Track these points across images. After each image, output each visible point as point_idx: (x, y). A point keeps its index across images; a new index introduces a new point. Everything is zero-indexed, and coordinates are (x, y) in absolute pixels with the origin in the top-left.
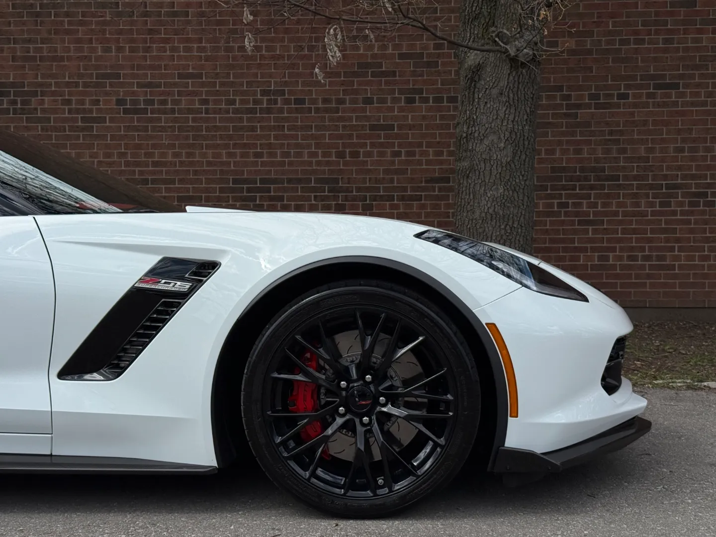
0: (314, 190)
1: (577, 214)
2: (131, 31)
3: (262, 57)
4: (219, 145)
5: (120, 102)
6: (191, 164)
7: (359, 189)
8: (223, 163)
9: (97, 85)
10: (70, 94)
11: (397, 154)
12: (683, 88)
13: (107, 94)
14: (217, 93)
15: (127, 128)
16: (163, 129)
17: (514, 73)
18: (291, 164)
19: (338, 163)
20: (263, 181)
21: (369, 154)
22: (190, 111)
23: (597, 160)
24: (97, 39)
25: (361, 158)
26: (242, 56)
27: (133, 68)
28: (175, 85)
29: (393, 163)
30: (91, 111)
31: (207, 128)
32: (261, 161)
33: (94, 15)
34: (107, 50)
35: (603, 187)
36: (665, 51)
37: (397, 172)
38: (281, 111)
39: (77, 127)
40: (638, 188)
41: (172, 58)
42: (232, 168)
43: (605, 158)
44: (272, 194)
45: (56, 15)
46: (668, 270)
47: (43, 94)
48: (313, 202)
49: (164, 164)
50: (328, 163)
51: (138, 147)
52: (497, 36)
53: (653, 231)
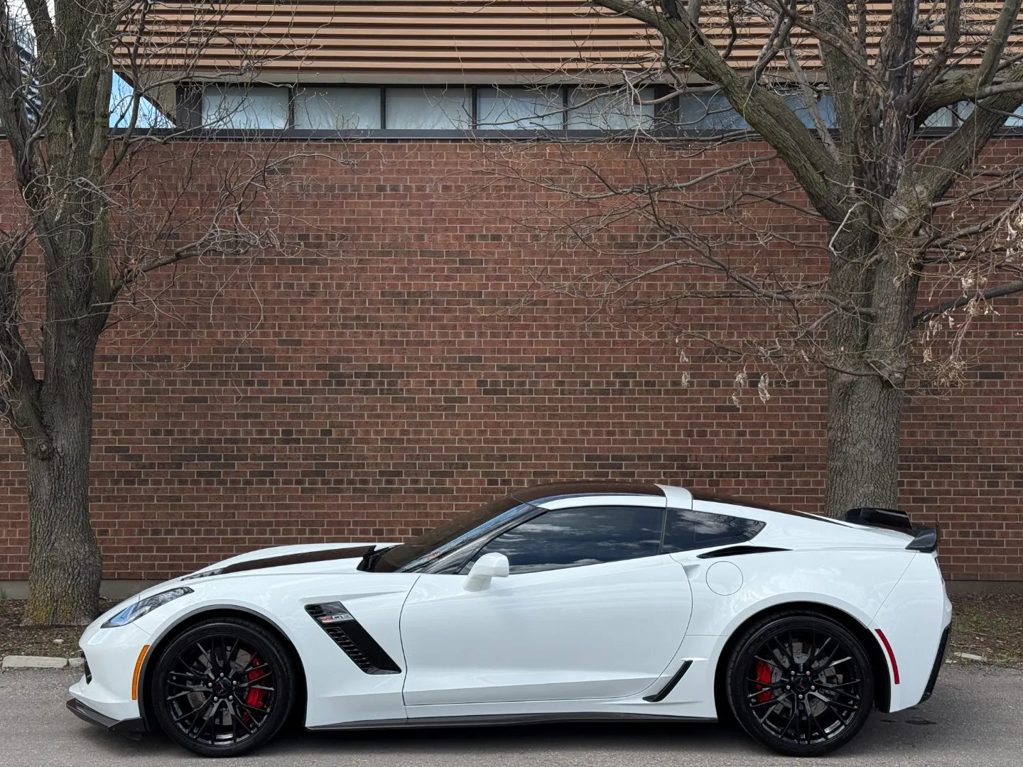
0: (663, 466)
1: (912, 492)
2: (492, 318)
3: (615, 343)
4: (572, 423)
5: (481, 383)
6: (547, 441)
7: (706, 466)
8: (576, 441)
9: (460, 367)
10: (434, 375)
11: (742, 434)
12: (1008, 378)
13: (469, 376)
14: (573, 375)
15: (488, 408)
16: (521, 409)
17: (885, 392)
18: (641, 441)
19: (687, 442)
20: (614, 458)
21: (716, 434)
22: (546, 392)
23: (929, 442)
24: (461, 325)
25: (708, 437)
26: (597, 341)
27: (493, 351)
28: (533, 367)
29: (738, 442)
30: (453, 392)
31: (562, 407)
32: (614, 440)
33: (459, 303)
34: (470, 335)
35: (935, 468)
36: (990, 343)
37: (741, 450)
38: (632, 392)
39: (440, 406)
40: (968, 469)
41: (531, 343)
42: (586, 445)
43: (937, 441)
44: (624, 470)
45: (422, 302)
46: (997, 546)
47: (409, 375)
48: (663, 478)
49: (522, 441)
50: (677, 442)
51: (498, 425)
52: (873, 362)
53: (982, 509)
